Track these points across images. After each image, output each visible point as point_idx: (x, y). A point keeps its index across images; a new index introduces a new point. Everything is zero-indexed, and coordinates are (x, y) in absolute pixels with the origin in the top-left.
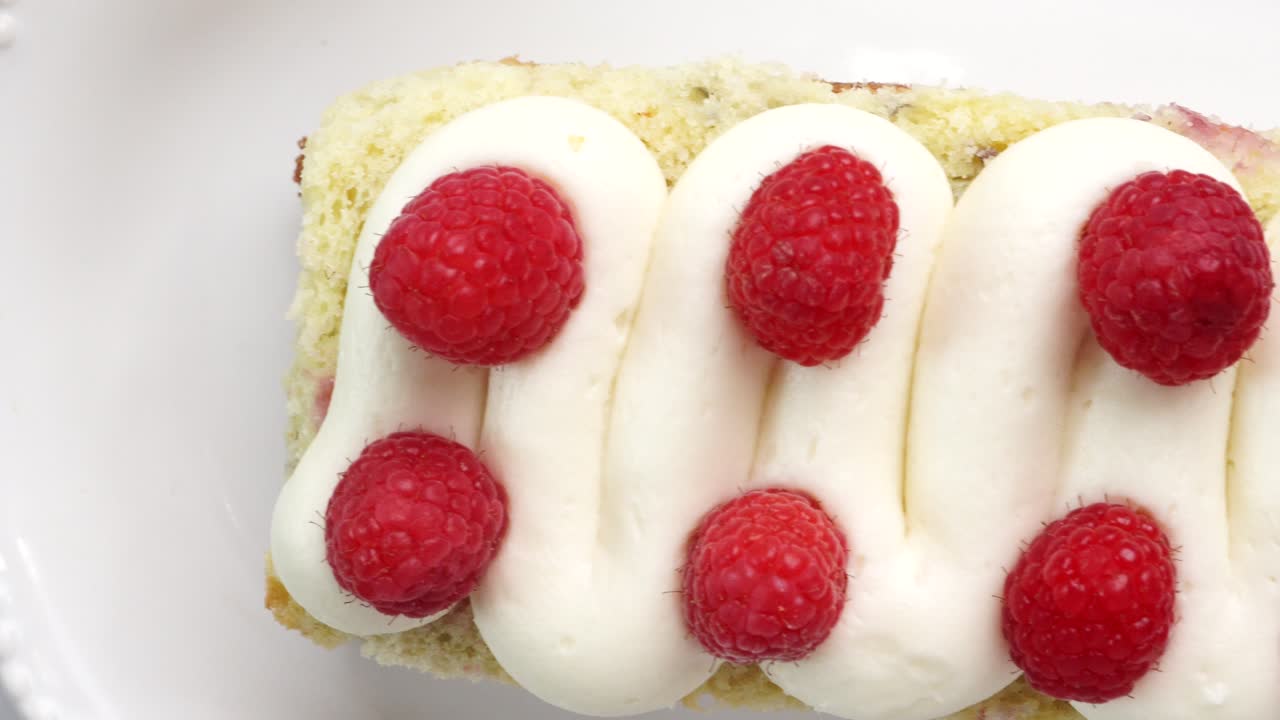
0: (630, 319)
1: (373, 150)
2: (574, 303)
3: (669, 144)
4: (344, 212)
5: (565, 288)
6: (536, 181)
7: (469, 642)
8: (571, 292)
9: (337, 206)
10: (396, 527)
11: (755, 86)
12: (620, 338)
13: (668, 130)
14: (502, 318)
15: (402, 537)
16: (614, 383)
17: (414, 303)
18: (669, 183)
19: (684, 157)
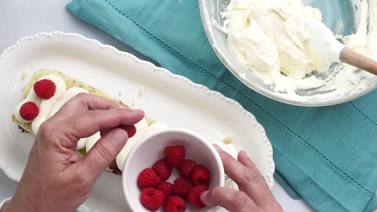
0: (57, 99)
1: (40, 75)
2: (52, 96)
3: (69, 85)
4: (35, 80)
5: (52, 94)
6: (53, 83)
7: (30, 128)
8: (52, 95)
9: (34, 79)
10: (27, 109)
11: (80, 83)
12: (56, 101)
13: (69, 84)
14: (44, 93)
15: (27, 110)
16: (53, 105)
17: (37, 89)
18: (67, 89)
19: (70, 87)
